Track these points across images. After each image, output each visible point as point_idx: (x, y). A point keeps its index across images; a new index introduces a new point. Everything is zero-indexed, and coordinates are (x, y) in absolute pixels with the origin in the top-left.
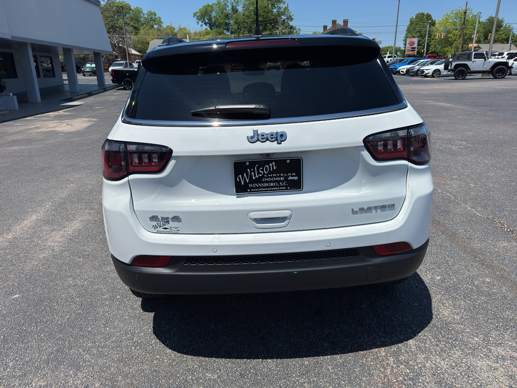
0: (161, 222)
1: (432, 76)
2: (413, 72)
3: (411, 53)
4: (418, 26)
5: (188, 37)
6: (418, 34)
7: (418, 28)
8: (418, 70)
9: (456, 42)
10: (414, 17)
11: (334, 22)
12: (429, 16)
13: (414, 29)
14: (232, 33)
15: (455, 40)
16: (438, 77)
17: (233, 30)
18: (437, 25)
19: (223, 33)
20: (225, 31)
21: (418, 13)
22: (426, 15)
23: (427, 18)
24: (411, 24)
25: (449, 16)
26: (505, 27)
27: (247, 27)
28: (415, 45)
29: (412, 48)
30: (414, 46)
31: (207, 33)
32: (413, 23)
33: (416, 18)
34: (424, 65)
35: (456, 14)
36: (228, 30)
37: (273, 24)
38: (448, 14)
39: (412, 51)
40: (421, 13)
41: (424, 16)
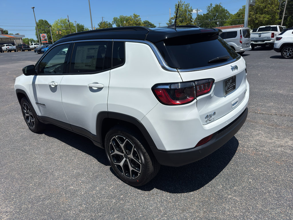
0: (209, 118)
3: (45, 42)
4: (42, 27)
6: (43, 31)
13: (40, 29)
18: (53, 27)
22: (45, 21)
23: (45, 23)
24: (38, 26)
25: (57, 22)
26: (86, 29)
29: (45, 39)
30: (46, 38)
32: (39, 25)
33: (39, 22)
35: (61, 22)
39: (45, 41)
40: (41, 19)
41: (43, 21)
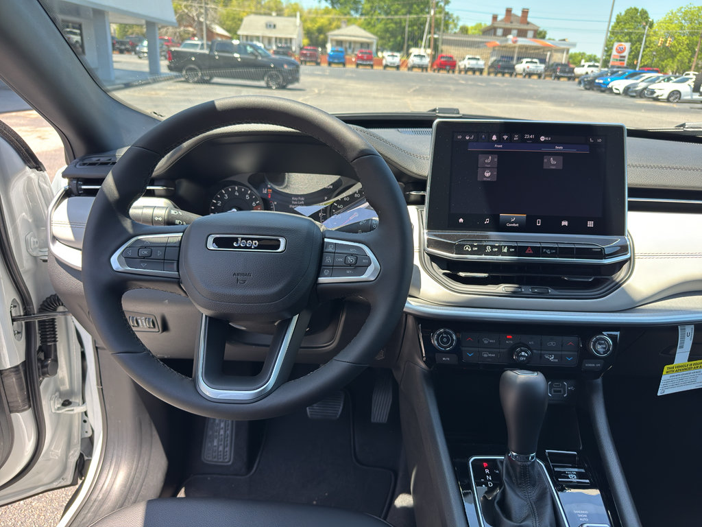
1: (668, 100)
2: (636, 92)
3: (617, 63)
4: (627, 27)
5: (298, 14)
7: (627, 29)
8: (645, 88)
9: (680, 53)
10: (623, 13)
11: (509, 11)
12: (644, 14)
13: (622, 30)
14: (362, 14)
15: (680, 51)
16: (677, 102)
17: (364, 12)
18: (655, 27)
19: (349, 13)
20: (352, 12)
21: (629, 8)
22: (641, 12)
23: (641, 15)
24: (618, 23)
27: (383, 7)
28: (626, 53)
29: (621, 57)
30: (624, 54)
31: (327, 12)
33: (626, 15)
34: (653, 81)
35: (685, 14)
36: (357, 10)
37: (422, 6)
38: (674, 12)
39: (620, 60)
40: (633, 7)
41: (637, 12)
